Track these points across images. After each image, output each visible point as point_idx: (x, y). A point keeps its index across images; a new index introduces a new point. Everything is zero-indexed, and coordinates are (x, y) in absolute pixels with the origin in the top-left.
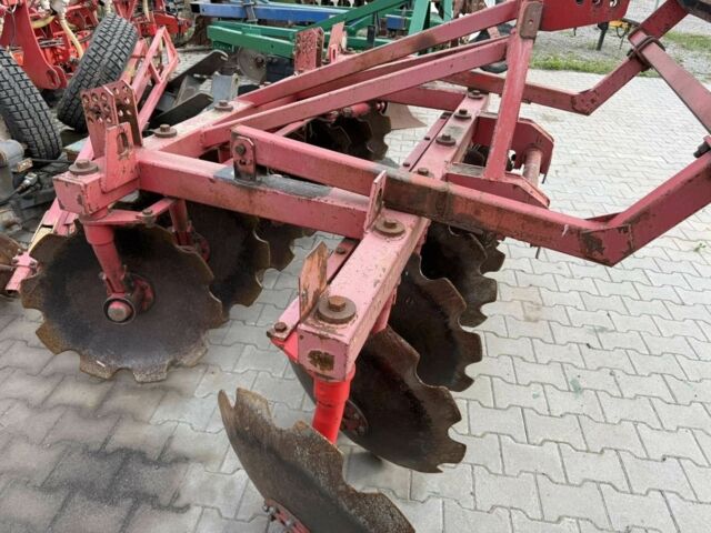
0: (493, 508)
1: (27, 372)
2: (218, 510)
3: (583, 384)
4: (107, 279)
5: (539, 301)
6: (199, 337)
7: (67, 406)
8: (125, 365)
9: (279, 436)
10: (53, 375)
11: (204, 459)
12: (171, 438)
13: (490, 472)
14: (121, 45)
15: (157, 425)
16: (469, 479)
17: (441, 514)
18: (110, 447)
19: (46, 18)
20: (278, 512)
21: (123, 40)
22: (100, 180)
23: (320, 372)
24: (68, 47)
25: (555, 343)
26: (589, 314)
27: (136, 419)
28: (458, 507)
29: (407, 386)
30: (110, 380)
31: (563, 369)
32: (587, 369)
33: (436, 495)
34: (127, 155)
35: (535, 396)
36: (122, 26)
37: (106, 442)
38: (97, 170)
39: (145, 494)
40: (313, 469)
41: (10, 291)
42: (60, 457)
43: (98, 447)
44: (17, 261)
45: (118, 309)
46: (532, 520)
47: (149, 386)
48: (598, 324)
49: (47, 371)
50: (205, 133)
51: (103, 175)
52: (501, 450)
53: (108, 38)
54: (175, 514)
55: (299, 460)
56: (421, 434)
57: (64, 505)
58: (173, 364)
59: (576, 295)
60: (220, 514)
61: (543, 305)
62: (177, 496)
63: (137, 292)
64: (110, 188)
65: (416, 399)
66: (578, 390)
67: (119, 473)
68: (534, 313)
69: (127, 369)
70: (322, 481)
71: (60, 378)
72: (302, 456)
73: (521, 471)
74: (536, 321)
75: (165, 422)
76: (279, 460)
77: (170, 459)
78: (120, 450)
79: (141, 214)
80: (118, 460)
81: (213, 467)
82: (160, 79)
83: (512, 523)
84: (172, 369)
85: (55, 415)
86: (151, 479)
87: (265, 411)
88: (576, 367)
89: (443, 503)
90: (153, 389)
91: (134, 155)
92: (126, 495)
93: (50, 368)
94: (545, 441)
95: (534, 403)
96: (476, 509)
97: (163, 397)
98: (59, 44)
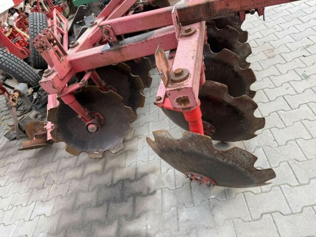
0: (287, 142)
1: (70, 168)
2: (168, 188)
3: (308, 74)
4: (82, 117)
5: (272, 48)
6: (129, 126)
7: (91, 174)
8: (106, 149)
9: (179, 142)
10: (81, 165)
11: (153, 171)
12: (136, 169)
13: (279, 129)
14: (41, 24)
15: (129, 166)
16: (270, 135)
17: (264, 154)
18: (115, 182)
19: (9, 30)
20: (192, 175)
21: (41, 21)
22: (57, 75)
23: (184, 107)
24: (23, 38)
25: (287, 62)
26: (298, 42)
27: (120, 167)
28: (271, 148)
29: (226, 102)
30: (103, 157)
31: (296, 72)
32: (307, 67)
33: (258, 147)
34: (63, 60)
35: (287, 89)
36: (38, 16)
37: (112, 181)
38: (54, 71)
39: (136, 193)
40: (199, 149)
41: (49, 140)
42: (98, 193)
43: (110, 183)
44: (46, 128)
45: (92, 127)
46: (307, 140)
47: (119, 153)
48: (305, 45)
49: (78, 165)
50: (90, 38)
51: (57, 73)
52: (280, 117)
53: (35, 24)
54: (151, 196)
55: (192, 148)
56: (241, 121)
57: (108, 209)
58: (124, 141)
59: (288, 37)
60: (169, 189)
61: (274, 48)
62: (149, 189)
63: (96, 118)
64: (63, 77)
65: (233, 106)
66: (307, 77)
67: (123, 189)
68: (271, 54)
69: (108, 150)
70: (206, 153)
71: (84, 164)
72: (192, 147)
73: (294, 123)
74: (274, 57)
75: (131, 164)
76: (183, 153)
77: (139, 177)
78: (119, 181)
79: (81, 83)
80: (120, 185)
81: (159, 172)
82: (64, 32)
83: (298, 145)
84: (125, 143)
85: (89, 179)
86: (136, 187)
87: (168, 136)
88: (301, 68)
89: (263, 149)
90: (121, 153)
91: (65, 59)
92: (129, 197)
93: (78, 163)
94: (300, 105)
95: (288, 92)
96: (279, 146)
97: (127, 154)
98: (19, 38)
